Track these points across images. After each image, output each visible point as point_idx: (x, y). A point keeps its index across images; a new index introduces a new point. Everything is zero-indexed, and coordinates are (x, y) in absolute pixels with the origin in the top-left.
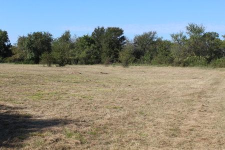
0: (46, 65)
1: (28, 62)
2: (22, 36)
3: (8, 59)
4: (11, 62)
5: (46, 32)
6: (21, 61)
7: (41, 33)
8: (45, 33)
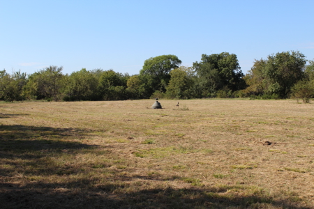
0: (301, 101)
1: (269, 96)
2: (259, 60)
3: (240, 92)
4: (243, 96)
5: (296, 51)
6: (258, 94)
7: (288, 53)
8: (294, 53)
